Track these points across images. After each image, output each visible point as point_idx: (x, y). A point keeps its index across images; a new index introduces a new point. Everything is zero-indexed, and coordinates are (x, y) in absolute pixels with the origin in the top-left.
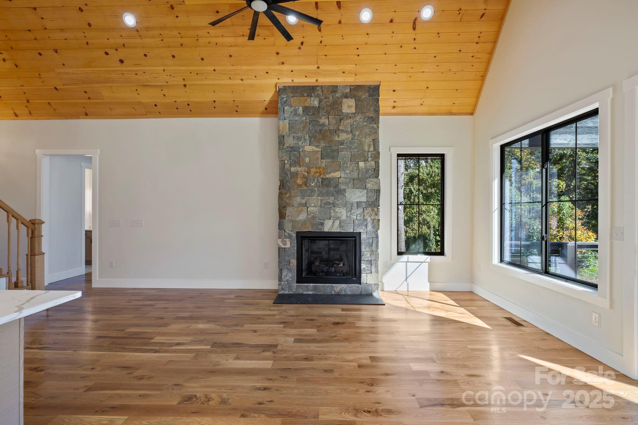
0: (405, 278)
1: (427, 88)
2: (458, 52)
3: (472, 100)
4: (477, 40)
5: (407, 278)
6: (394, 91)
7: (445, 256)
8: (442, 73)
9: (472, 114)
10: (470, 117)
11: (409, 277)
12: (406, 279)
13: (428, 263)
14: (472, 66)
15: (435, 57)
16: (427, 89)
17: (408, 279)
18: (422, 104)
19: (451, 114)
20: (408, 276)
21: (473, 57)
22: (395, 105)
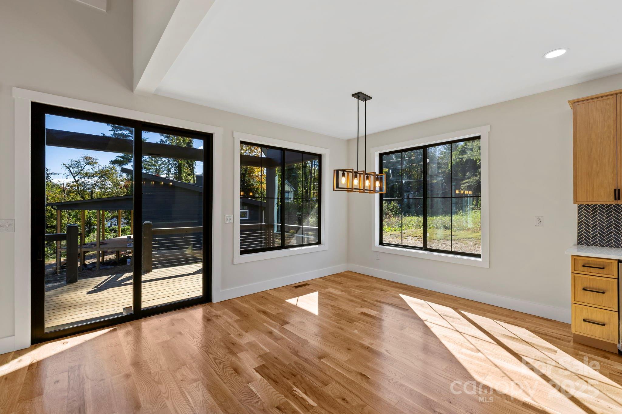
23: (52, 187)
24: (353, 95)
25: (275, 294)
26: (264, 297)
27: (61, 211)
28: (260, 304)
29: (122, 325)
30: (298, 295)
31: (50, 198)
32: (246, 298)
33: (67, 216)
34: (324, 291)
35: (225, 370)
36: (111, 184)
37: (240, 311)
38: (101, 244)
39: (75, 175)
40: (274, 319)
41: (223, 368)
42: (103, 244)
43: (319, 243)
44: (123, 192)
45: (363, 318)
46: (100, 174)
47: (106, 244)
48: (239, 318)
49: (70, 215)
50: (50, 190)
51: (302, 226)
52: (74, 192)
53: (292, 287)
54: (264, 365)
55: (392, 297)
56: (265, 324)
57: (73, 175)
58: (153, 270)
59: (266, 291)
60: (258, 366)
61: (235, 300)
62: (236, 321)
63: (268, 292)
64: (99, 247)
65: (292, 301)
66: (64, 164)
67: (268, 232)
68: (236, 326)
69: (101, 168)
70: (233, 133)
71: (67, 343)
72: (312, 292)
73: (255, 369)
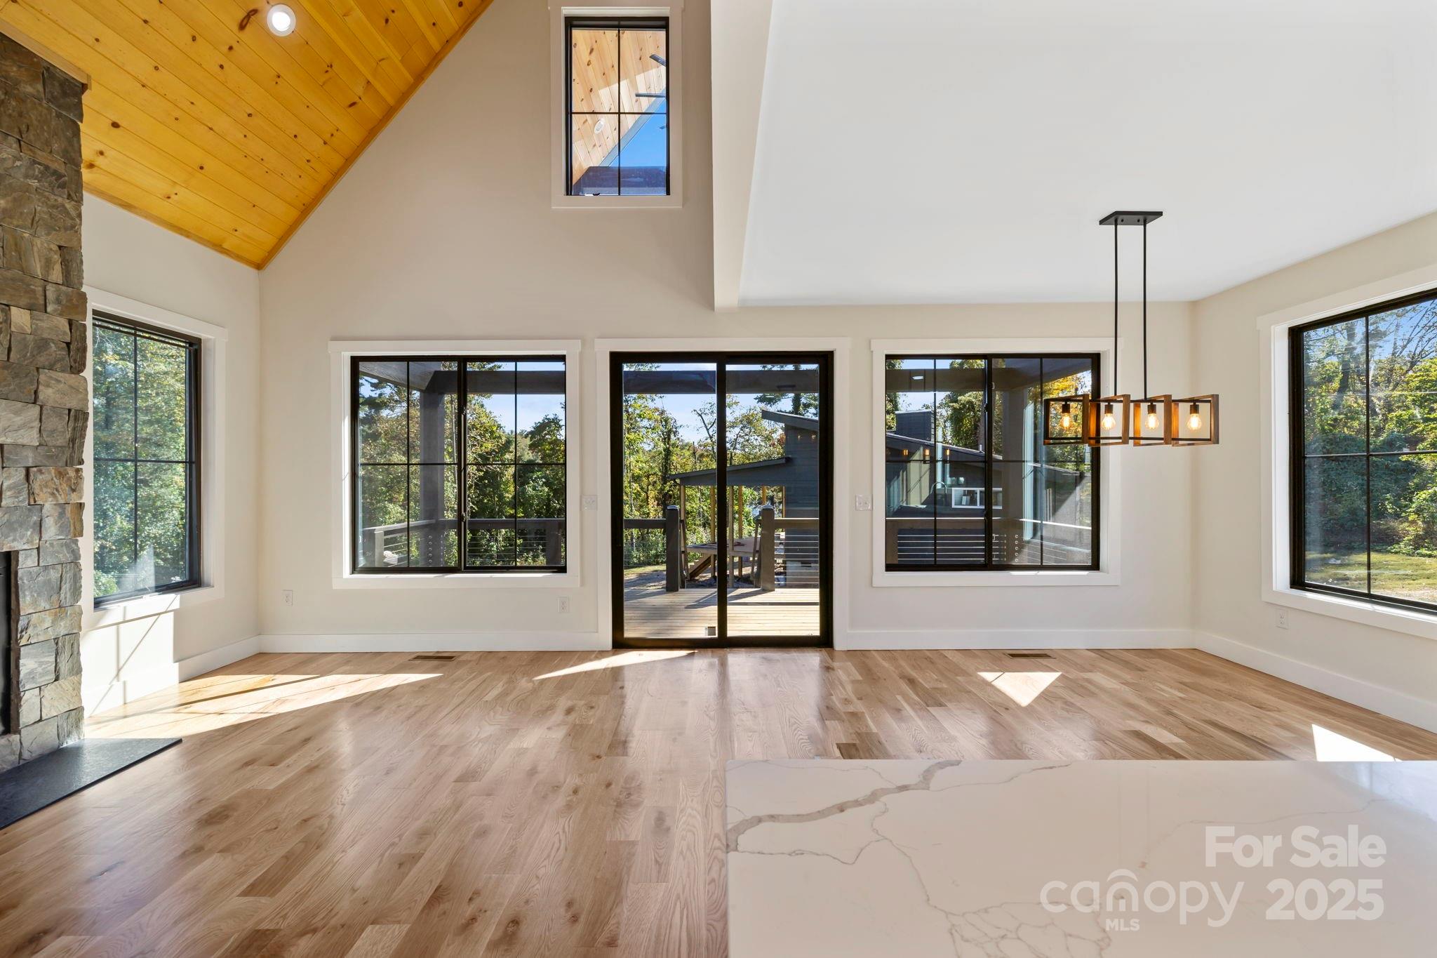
0: (115, 673)
1: (202, 168)
2: (292, 136)
3: (270, 241)
4: (327, 137)
5: (119, 670)
6: (115, 125)
7: (208, 585)
8: (246, 156)
9: (259, 266)
10: (251, 271)
11: (125, 667)
12: (118, 675)
13: (172, 613)
14: (300, 177)
15: (250, 115)
16: (200, 171)
17: (122, 673)
18: (169, 198)
19: (218, 247)
20: (122, 663)
21: (308, 161)
22: (96, 163)
23: (682, 449)
24: (1102, 222)
25: (957, 659)
26: (930, 658)
27: (684, 486)
28: (914, 667)
29: (702, 650)
30: (1004, 669)
31: (679, 466)
32: (895, 654)
33: (699, 495)
34: (1074, 674)
35: (796, 732)
36: (759, 438)
37: (869, 670)
38: (736, 545)
39: (710, 426)
40: (920, 694)
41: (795, 730)
42: (739, 544)
43: (1095, 566)
44: (777, 452)
45: (1126, 740)
46: (741, 421)
47: (743, 545)
48: (861, 679)
49: (703, 494)
50: (679, 453)
51: (1040, 522)
52: (707, 456)
53: (1004, 654)
54: (854, 745)
55: (1277, 725)
56: (899, 697)
57: (706, 427)
58: (776, 589)
59: (943, 652)
60: (845, 742)
61: (875, 654)
62: (854, 682)
63: (945, 653)
64: (733, 549)
65: (988, 676)
66: (695, 410)
67: (1007, 539)
68: (849, 688)
69: (744, 411)
70: (870, 342)
71: (642, 655)
72: (1042, 671)
73: (837, 744)
